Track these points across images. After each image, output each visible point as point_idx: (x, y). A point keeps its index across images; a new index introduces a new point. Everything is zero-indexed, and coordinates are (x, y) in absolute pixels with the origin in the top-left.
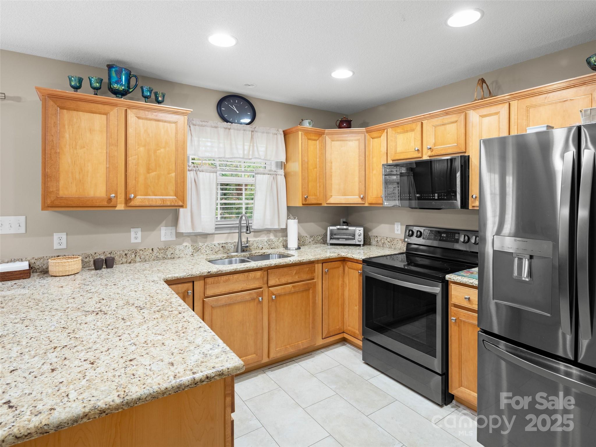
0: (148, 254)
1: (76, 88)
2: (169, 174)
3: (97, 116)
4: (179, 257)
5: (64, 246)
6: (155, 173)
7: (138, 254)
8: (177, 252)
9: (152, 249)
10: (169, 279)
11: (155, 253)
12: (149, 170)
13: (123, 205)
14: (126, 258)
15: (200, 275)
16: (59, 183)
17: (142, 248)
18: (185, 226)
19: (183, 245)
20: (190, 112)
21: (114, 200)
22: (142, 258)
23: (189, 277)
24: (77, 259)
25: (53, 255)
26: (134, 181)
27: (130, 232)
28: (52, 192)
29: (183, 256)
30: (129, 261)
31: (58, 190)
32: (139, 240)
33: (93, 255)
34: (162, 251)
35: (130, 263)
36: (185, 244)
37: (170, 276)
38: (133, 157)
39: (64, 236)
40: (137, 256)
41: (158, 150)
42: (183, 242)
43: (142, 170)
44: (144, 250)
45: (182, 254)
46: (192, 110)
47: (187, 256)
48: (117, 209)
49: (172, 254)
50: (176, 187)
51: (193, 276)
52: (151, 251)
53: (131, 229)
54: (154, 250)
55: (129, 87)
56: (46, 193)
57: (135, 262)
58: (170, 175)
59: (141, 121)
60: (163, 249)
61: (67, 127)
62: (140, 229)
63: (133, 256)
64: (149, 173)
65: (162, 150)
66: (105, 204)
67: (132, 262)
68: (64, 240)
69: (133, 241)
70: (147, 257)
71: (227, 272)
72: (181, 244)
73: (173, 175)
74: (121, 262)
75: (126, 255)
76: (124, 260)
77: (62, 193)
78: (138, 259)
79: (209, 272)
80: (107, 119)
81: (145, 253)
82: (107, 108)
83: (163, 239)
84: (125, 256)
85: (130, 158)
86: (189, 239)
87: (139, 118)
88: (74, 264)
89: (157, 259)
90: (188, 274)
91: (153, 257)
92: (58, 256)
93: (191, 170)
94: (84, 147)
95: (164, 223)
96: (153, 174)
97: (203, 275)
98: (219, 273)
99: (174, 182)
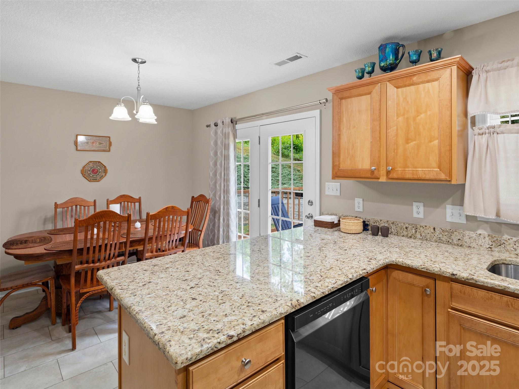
0: (430, 232)
1: (360, 78)
2: (430, 141)
3: (364, 97)
4: (470, 247)
5: (361, 210)
6: (414, 142)
7: (418, 230)
8: (466, 239)
9: (434, 228)
11: (437, 234)
12: (408, 141)
13: (385, 177)
14: (406, 231)
16: (340, 158)
17: (423, 224)
19: (477, 232)
21: (376, 172)
22: (422, 235)
25: (353, 215)
26: (393, 153)
27: (412, 205)
28: (336, 165)
29: (476, 246)
30: (410, 235)
31: (339, 164)
32: (421, 216)
33: (379, 221)
34: (446, 233)
35: (411, 237)
36: (479, 232)
38: (391, 129)
39: (360, 200)
40: (417, 232)
41: (418, 116)
42: (478, 228)
43: (401, 141)
44: (425, 227)
45: (474, 244)
47: (482, 249)
48: (380, 180)
49: (459, 239)
50: (440, 157)
52: (432, 230)
53: (414, 203)
54: (436, 230)
55: (396, 58)
56: (334, 166)
57: (415, 238)
58: (432, 143)
59: (400, 90)
60: (447, 231)
61: (344, 113)
62: (422, 204)
63: (414, 231)
64: (408, 143)
65: (422, 116)
66: (369, 175)
67: (413, 237)
68: (361, 205)
69: (415, 215)
70: (428, 237)
72: (474, 231)
73: (436, 142)
74: (402, 234)
75: (406, 228)
76: (405, 233)
77: (342, 166)
78: (418, 236)
79: (453, 275)
80: (371, 97)
81: (426, 231)
82: (370, 87)
83: (449, 219)
84: (405, 230)
86: (486, 225)
87: (397, 87)
89: (439, 241)
91: (435, 238)
92: (356, 217)
94: (355, 127)
95: (450, 200)
96: (412, 144)
99: (437, 151)
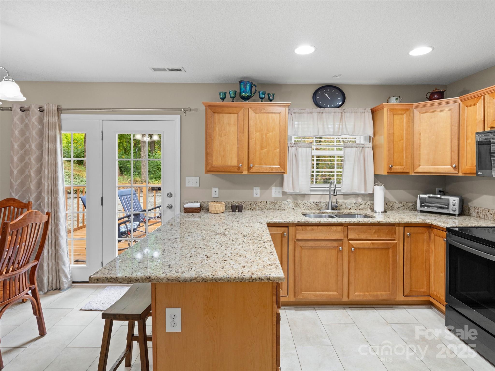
0: (264, 205)
1: (223, 99)
2: (275, 150)
3: (233, 115)
4: (284, 209)
5: (217, 196)
6: (266, 149)
7: (257, 205)
8: (283, 205)
9: (266, 202)
10: (271, 223)
11: (268, 205)
12: (262, 148)
13: (247, 171)
14: (250, 206)
15: (292, 222)
16: (213, 158)
17: (260, 201)
18: (288, 187)
19: (287, 201)
20: (289, 104)
21: (241, 168)
22: (260, 207)
23: (284, 223)
24: (222, 204)
25: (212, 201)
26: (253, 156)
27: (253, 189)
28: (210, 163)
29: (287, 209)
30: (252, 208)
31: (212, 162)
32: (258, 195)
33: (232, 202)
34: (273, 204)
35: (253, 210)
36: (288, 200)
37: (272, 220)
38: (252, 140)
39: (217, 189)
40: (257, 206)
41: (268, 134)
42: (287, 199)
43: (258, 148)
44: (261, 202)
45: (286, 207)
46: (291, 103)
47: (290, 209)
48: (243, 173)
49: (279, 206)
50: (280, 159)
51: (287, 223)
52: (265, 203)
53: (254, 188)
54: (267, 203)
55: (251, 93)
56: (207, 163)
57: (256, 210)
58: (276, 151)
59: (257, 115)
60: (273, 203)
61: (217, 124)
62: (259, 188)
63: (255, 205)
64: (262, 150)
65: (271, 133)
66: (236, 170)
67: (254, 209)
68: (217, 193)
69: (255, 195)
70: (263, 207)
71: (312, 223)
72: (285, 200)
73: (278, 150)
74: (247, 209)
75: (250, 204)
76: (249, 208)
77: (215, 163)
78: (257, 208)
79: (299, 221)
80: (238, 116)
81: (262, 204)
82: (238, 109)
83: (274, 195)
84: (250, 205)
85: (251, 140)
86: (291, 197)
87: (256, 113)
88: (221, 207)
89: (269, 209)
90: (284, 221)
91: (267, 208)
92: (214, 202)
93: (292, 146)
94: (226, 135)
95: (274, 184)
96: (264, 150)
97: (294, 223)
98: (306, 223)
99: (278, 155)
